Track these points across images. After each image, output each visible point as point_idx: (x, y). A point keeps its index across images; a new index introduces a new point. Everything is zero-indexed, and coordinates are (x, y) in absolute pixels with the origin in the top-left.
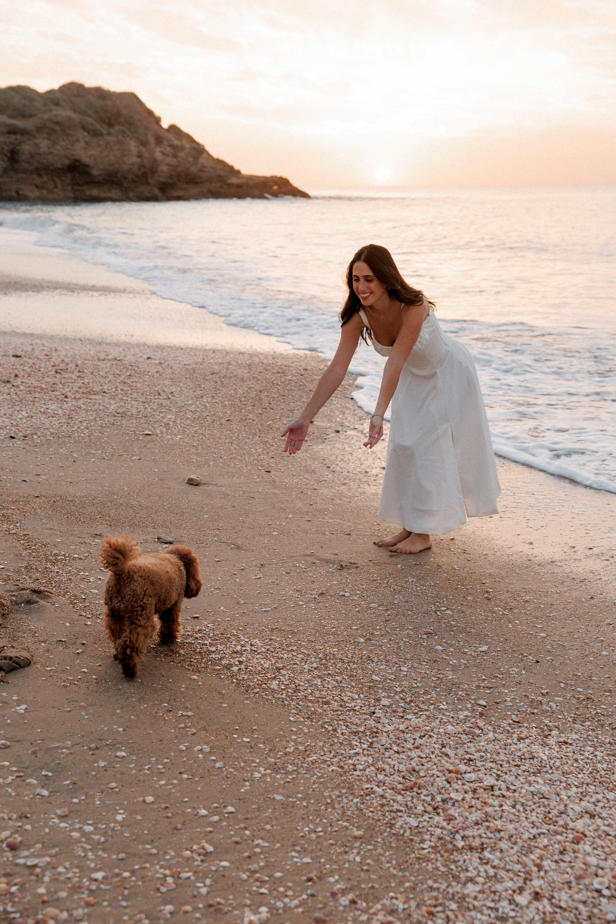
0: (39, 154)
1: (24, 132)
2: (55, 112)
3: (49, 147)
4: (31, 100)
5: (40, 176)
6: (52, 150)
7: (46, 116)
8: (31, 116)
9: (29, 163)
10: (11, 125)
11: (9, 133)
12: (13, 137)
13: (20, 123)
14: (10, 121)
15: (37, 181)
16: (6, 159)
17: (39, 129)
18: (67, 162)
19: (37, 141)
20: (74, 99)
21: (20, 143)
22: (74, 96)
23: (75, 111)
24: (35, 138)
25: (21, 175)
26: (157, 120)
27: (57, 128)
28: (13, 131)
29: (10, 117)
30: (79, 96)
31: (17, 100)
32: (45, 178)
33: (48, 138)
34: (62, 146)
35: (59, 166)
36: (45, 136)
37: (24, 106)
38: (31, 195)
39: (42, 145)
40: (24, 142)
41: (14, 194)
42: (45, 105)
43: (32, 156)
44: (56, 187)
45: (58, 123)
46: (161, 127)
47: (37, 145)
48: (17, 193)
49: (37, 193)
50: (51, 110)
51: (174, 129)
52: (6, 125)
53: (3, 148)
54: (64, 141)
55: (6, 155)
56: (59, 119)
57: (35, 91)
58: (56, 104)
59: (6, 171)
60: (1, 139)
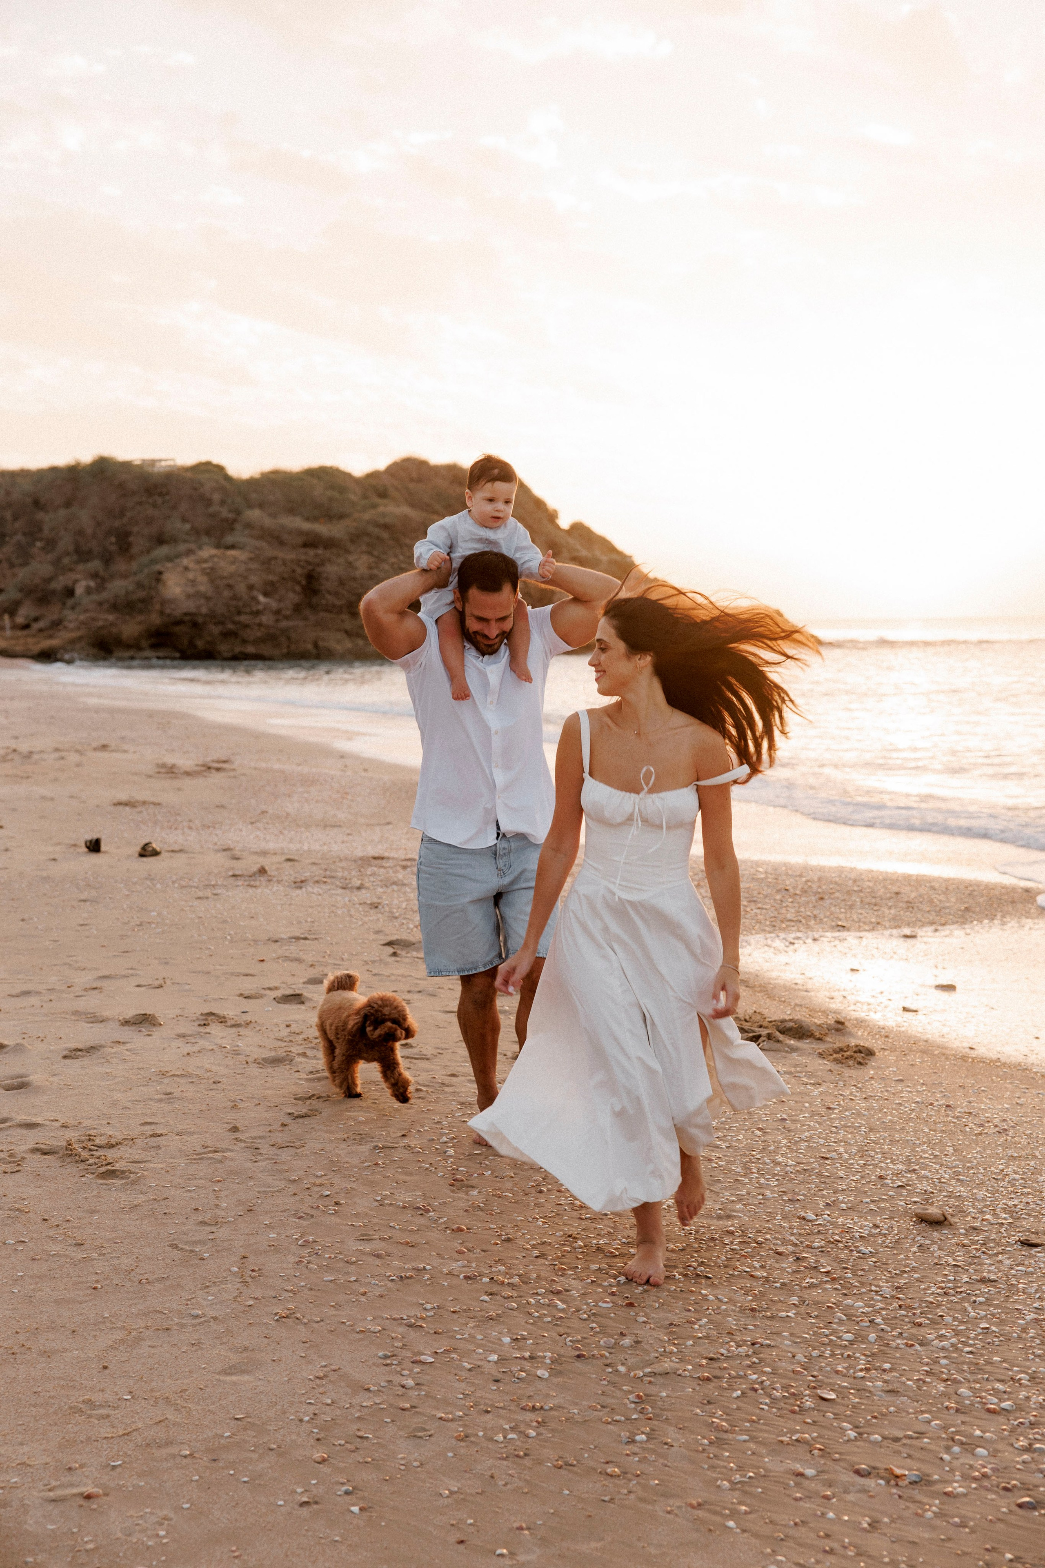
0: (354, 579)
1: (329, 544)
2: (381, 509)
3: (370, 568)
4: (342, 490)
6: (376, 571)
7: (367, 516)
8: (342, 516)
9: (336, 594)
10: (307, 533)
11: (305, 545)
12: (311, 552)
13: (323, 529)
14: (306, 526)
16: (298, 588)
17: (355, 537)
19: (351, 558)
20: (412, 486)
21: (322, 563)
22: (412, 480)
23: (412, 505)
24: (348, 552)
25: (322, 614)
26: (552, 517)
27: (385, 535)
28: (312, 542)
29: (307, 519)
30: (419, 480)
31: (319, 491)
33: (369, 553)
34: (393, 564)
36: (364, 548)
37: (331, 499)
38: (339, 648)
39: (358, 564)
40: (329, 560)
41: (310, 647)
42: (365, 497)
43: (342, 582)
45: (386, 527)
46: (558, 527)
47: (350, 564)
48: (316, 646)
49: (347, 644)
50: (374, 506)
51: (579, 530)
52: (300, 533)
53: (294, 571)
54: (396, 556)
55: (299, 583)
56: (387, 520)
57: (348, 476)
58: (383, 494)
59: (297, 608)
60: (291, 556)
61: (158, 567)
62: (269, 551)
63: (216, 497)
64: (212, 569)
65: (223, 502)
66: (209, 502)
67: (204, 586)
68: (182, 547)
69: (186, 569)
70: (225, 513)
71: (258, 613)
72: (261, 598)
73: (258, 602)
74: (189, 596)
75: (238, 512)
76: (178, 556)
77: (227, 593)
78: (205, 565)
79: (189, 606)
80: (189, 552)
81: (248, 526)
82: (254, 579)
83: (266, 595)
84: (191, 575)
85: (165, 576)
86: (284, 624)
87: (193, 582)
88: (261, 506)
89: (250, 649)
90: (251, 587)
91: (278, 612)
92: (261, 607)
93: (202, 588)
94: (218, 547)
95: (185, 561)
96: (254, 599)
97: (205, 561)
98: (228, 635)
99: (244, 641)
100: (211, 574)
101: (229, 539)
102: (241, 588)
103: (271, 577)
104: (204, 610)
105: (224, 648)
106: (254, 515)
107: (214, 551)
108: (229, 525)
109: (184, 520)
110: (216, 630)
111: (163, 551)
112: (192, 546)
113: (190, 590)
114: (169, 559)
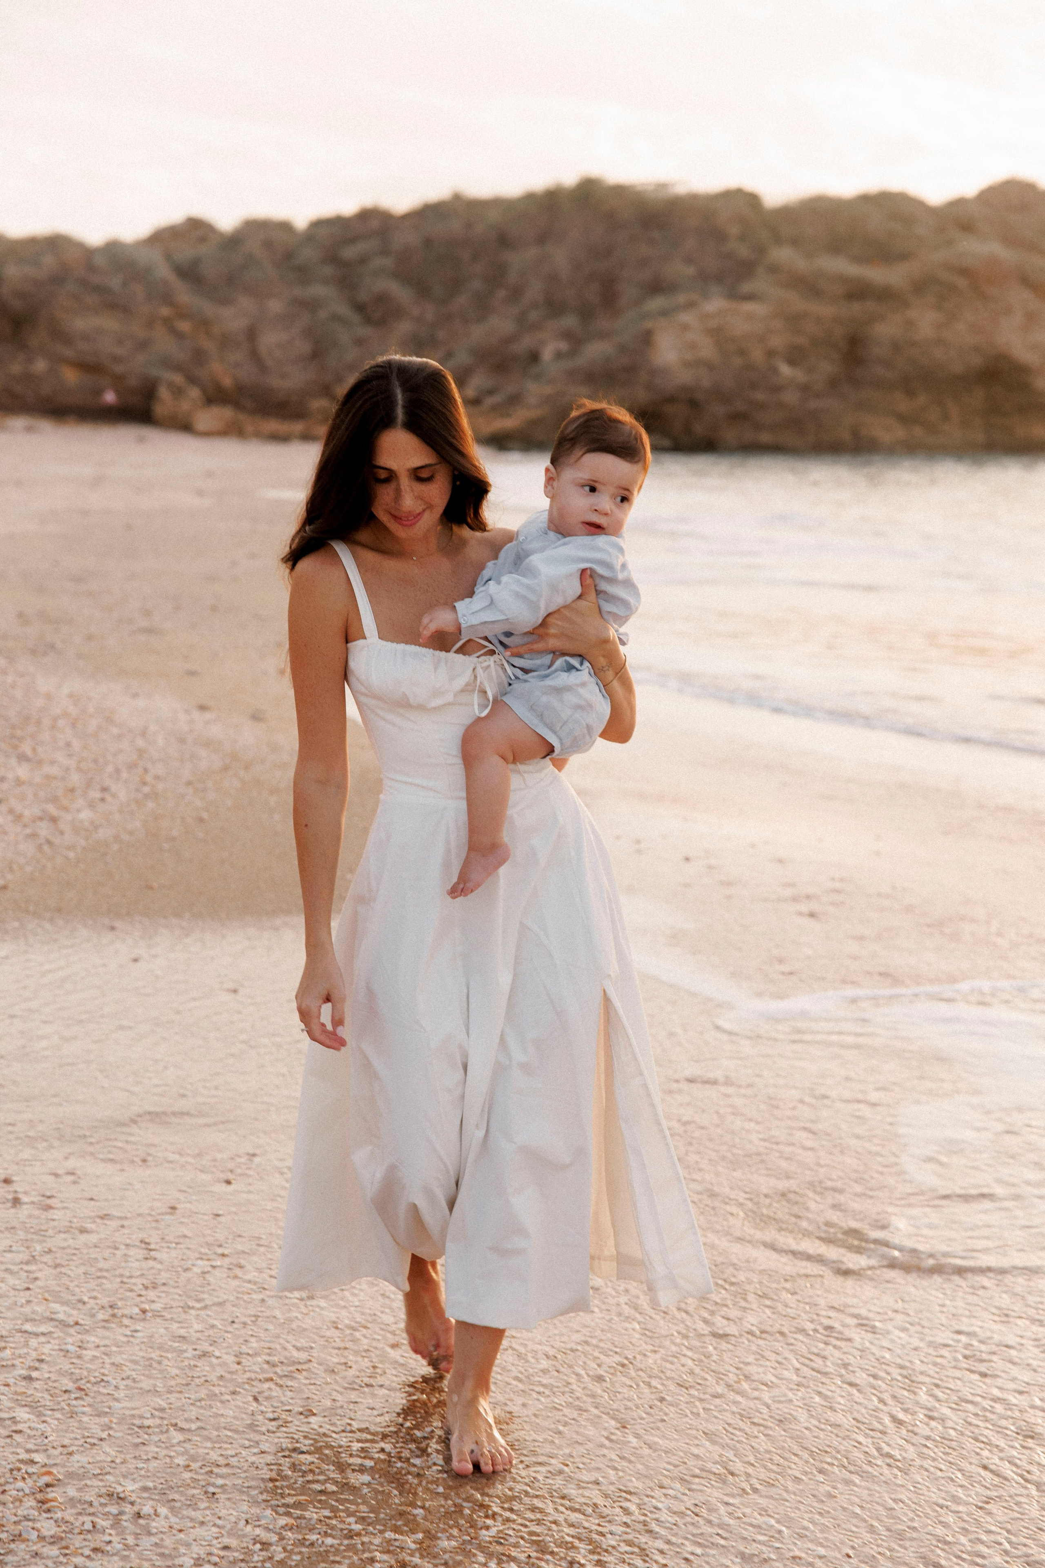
0: (914, 343)
1: (882, 295)
2: (959, 247)
3: (937, 328)
4: (907, 222)
5: (910, 393)
6: (944, 334)
7: (938, 256)
8: (903, 257)
9: (887, 364)
10: (853, 281)
11: (848, 297)
12: (857, 306)
13: (876, 274)
14: (853, 270)
15: (903, 404)
16: (835, 356)
17: (920, 286)
18: (976, 361)
19: (910, 314)
20: (1010, 216)
21: (872, 319)
22: (1012, 210)
23: (1007, 243)
24: (908, 306)
25: (867, 392)
27: (962, 283)
28: (858, 292)
29: (856, 261)
30: (1021, 209)
31: (875, 223)
32: (922, 399)
33: (937, 308)
34: (969, 324)
35: (958, 368)
36: (931, 301)
37: (891, 233)
38: (886, 437)
39: (921, 323)
40: (881, 316)
41: (846, 436)
42: (940, 231)
43: (896, 347)
44: (946, 418)
45: (964, 272)
47: (909, 323)
48: (856, 434)
49: (900, 433)
50: (951, 243)
52: (843, 279)
53: (831, 332)
54: (974, 311)
55: (836, 348)
56: (967, 262)
57: (918, 204)
58: (968, 228)
59: (833, 383)
60: (825, 310)
61: (648, 324)
62: (798, 303)
63: (734, 230)
64: (719, 328)
65: (742, 238)
66: (720, 236)
67: (707, 350)
68: (681, 298)
69: (685, 327)
70: (744, 252)
71: (777, 389)
72: (785, 370)
73: (779, 374)
74: (686, 365)
75: (761, 250)
76: (675, 310)
77: (737, 361)
78: (710, 323)
79: (684, 377)
80: (690, 305)
81: (774, 269)
82: (775, 342)
83: (791, 362)
84: (690, 336)
85: (657, 337)
86: (814, 404)
87: (693, 346)
88: (795, 242)
89: (765, 437)
90: (771, 354)
91: (806, 388)
92: (782, 381)
93: (705, 354)
94: (730, 297)
95: (686, 317)
96: (775, 370)
97: (711, 317)
98: (736, 417)
99: (758, 427)
100: (717, 334)
101: (746, 288)
102: (757, 355)
103: (801, 340)
104: (706, 383)
105: (730, 435)
106: (783, 255)
107: (724, 304)
108: (748, 269)
109: (688, 261)
110: (718, 410)
111: (656, 303)
112: (695, 296)
113: (689, 356)
114: (664, 313)
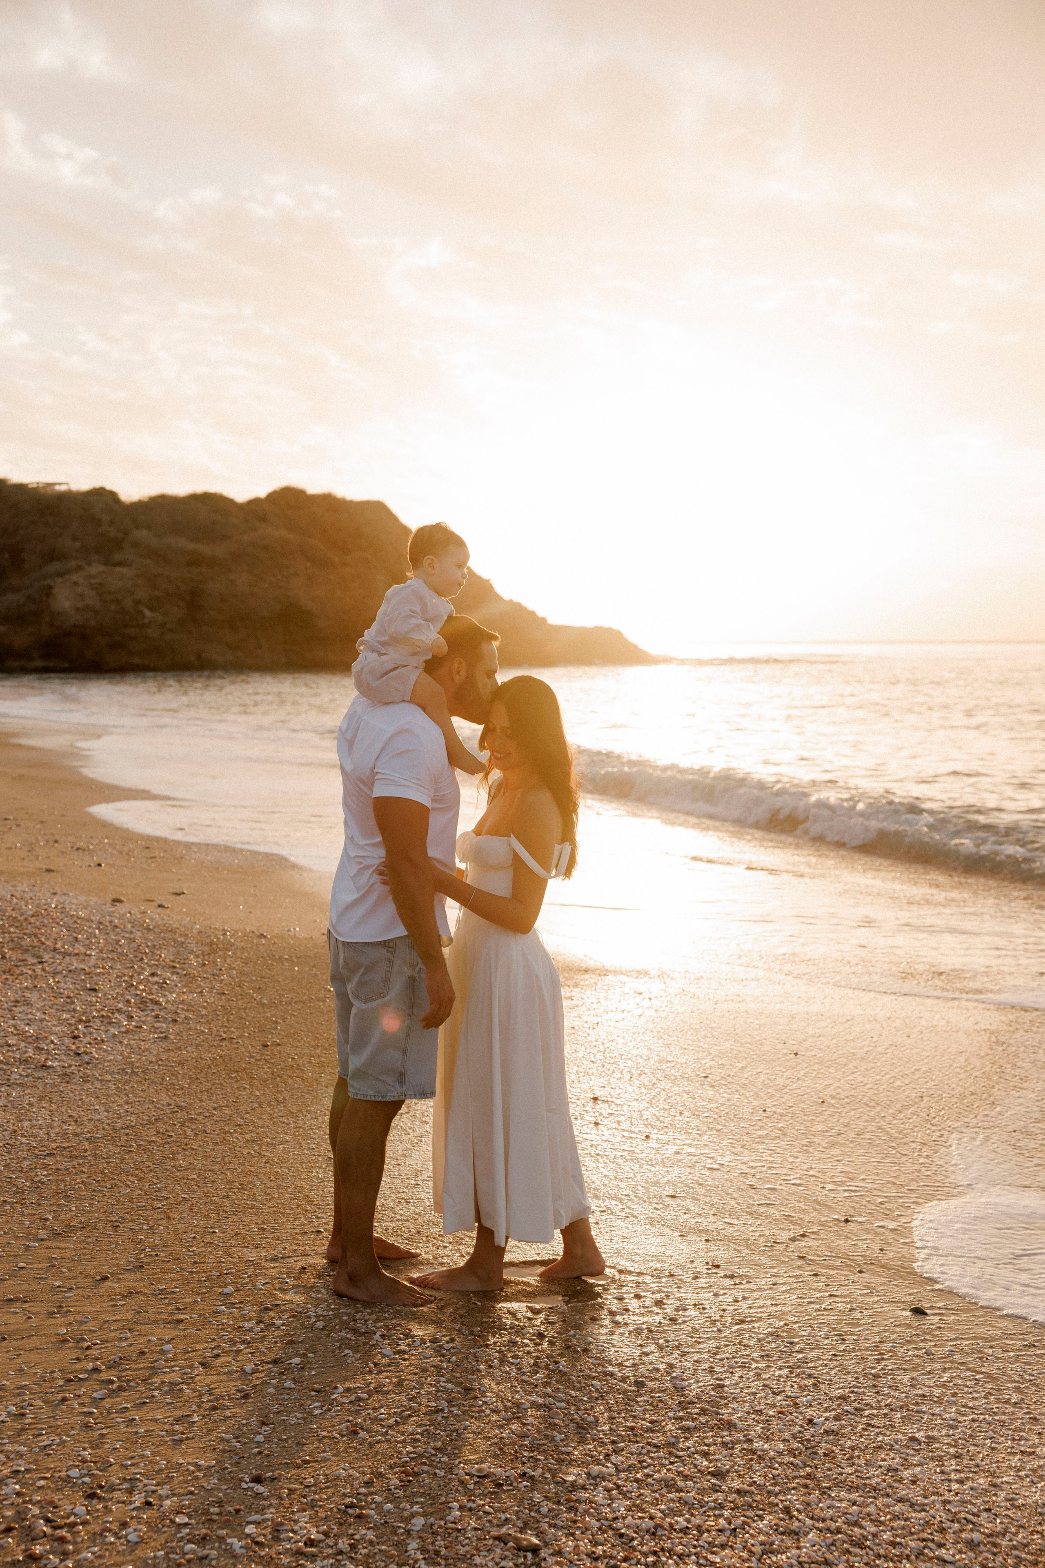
0: (235, 596)
1: (212, 563)
2: (261, 532)
3: (250, 585)
4: (224, 514)
5: (235, 629)
6: (255, 589)
7: (248, 538)
8: (224, 538)
9: (218, 609)
10: (191, 553)
11: (189, 564)
12: (195, 570)
13: (206, 549)
14: (191, 546)
15: (230, 637)
16: (182, 604)
17: (237, 557)
18: (277, 607)
19: (232, 576)
20: (289, 512)
21: (205, 581)
22: (291, 507)
23: (291, 529)
24: (230, 570)
25: (205, 629)
27: (264, 555)
28: (196, 561)
29: (192, 539)
30: (298, 507)
31: (203, 515)
32: (242, 634)
33: (249, 572)
34: (271, 583)
35: (266, 612)
36: (245, 567)
37: (214, 522)
38: (220, 659)
39: (239, 582)
40: (212, 578)
41: (193, 658)
42: (246, 521)
43: (224, 599)
44: (259, 645)
45: (265, 548)
47: (231, 582)
48: (199, 657)
49: (230, 656)
50: (254, 529)
52: (185, 552)
53: (178, 588)
54: (274, 575)
55: (183, 599)
56: (267, 542)
57: (231, 501)
58: (263, 519)
59: (182, 622)
60: (176, 573)
61: (49, 582)
62: (155, 569)
63: (105, 517)
64: (100, 584)
65: (112, 523)
66: (99, 522)
67: (92, 600)
68: (73, 563)
69: (75, 583)
70: (113, 532)
71: (143, 626)
72: (147, 613)
73: (144, 617)
74: (77, 609)
75: (126, 532)
76: (69, 572)
77: (114, 607)
78: (93, 581)
79: (78, 619)
80: (79, 568)
81: (136, 545)
82: (140, 594)
83: (152, 609)
84: (79, 590)
85: (55, 591)
86: (169, 636)
87: (82, 596)
88: (150, 526)
89: (136, 660)
90: (138, 602)
91: (163, 625)
92: (146, 621)
93: (90, 603)
94: (106, 563)
95: (74, 577)
96: (140, 612)
97: (94, 577)
98: (115, 646)
99: (131, 653)
100: (99, 589)
101: (117, 557)
102: (128, 602)
103: (157, 593)
104: (93, 623)
105: (110, 661)
106: (142, 534)
107: (102, 568)
108: (117, 544)
109: (75, 538)
110: (104, 641)
111: (54, 566)
112: (82, 563)
113: (80, 604)
114: (60, 574)
